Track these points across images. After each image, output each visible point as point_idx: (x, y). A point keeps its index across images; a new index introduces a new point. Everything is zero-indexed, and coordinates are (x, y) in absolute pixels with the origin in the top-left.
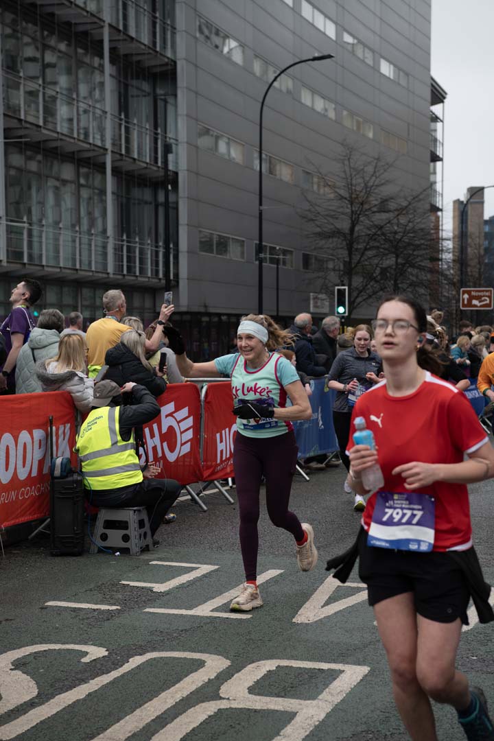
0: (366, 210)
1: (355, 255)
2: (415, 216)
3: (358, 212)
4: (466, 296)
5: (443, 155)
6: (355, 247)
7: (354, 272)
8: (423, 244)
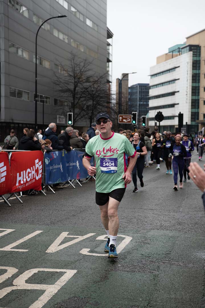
0: (81, 81)
1: (76, 100)
2: (100, 84)
3: (77, 82)
4: (121, 118)
5: (112, 59)
6: (76, 96)
7: (75, 107)
8: (104, 96)
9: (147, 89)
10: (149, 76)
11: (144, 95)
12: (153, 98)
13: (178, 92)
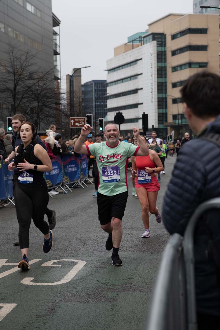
0: (22, 78)
1: (17, 101)
2: (47, 82)
3: (18, 79)
4: (72, 121)
5: (60, 51)
6: (17, 97)
7: (16, 110)
8: (51, 96)
9: (104, 87)
10: (106, 70)
11: (101, 94)
12: (112, 97)
13: (142, 89)
